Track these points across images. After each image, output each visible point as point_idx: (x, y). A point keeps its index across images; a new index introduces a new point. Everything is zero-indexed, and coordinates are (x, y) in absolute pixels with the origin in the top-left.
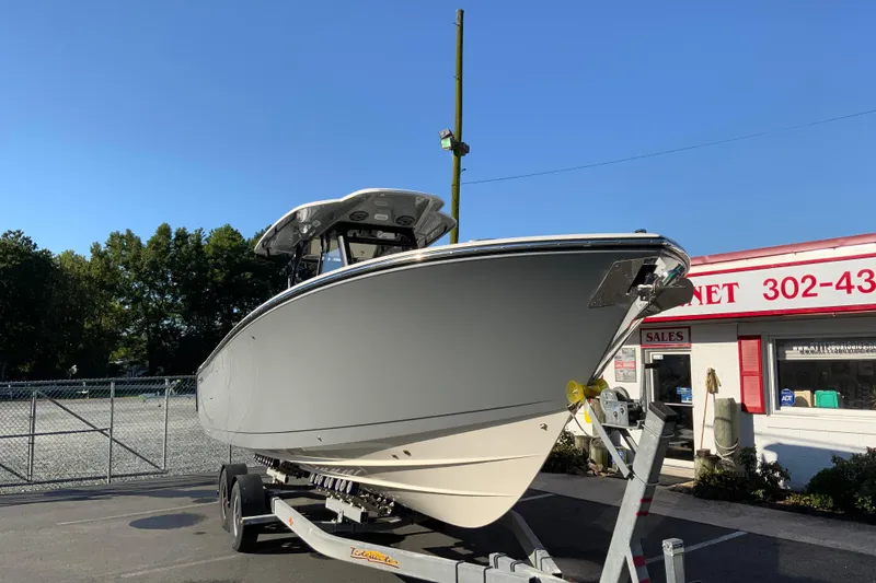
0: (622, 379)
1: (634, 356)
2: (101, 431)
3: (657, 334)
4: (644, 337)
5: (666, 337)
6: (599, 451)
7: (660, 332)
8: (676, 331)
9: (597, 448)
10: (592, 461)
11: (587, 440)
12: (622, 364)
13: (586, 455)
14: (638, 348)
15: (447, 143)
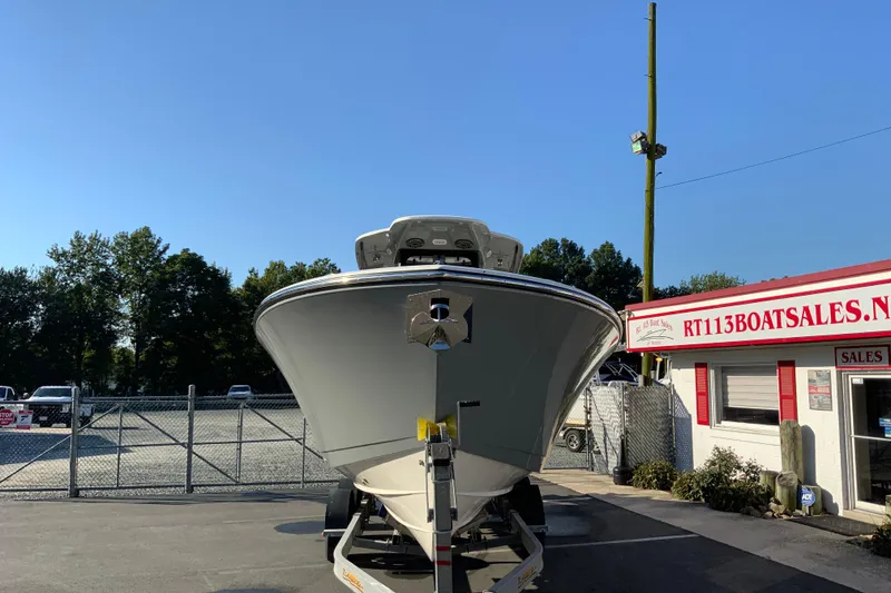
0: (816, 406)
1: (829, 379)
2: (297, 440)
3: (853, 354)
4: (840, 358)
5: (864, 356)
6: (785, 490)
7: (856, 351)
8: (874, 350)
9: (783, 486)
10: (777, 502)
11: (773, 476)
12: (816, 389)
13: (770, 494)
14: (833, 370)
15: (638, 147)
